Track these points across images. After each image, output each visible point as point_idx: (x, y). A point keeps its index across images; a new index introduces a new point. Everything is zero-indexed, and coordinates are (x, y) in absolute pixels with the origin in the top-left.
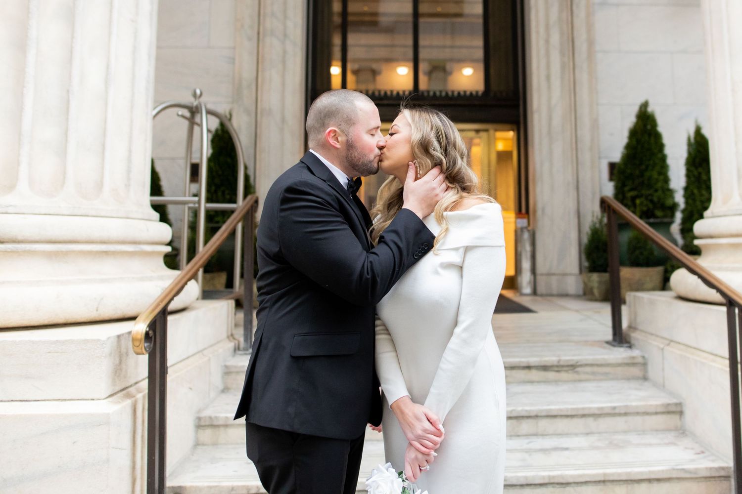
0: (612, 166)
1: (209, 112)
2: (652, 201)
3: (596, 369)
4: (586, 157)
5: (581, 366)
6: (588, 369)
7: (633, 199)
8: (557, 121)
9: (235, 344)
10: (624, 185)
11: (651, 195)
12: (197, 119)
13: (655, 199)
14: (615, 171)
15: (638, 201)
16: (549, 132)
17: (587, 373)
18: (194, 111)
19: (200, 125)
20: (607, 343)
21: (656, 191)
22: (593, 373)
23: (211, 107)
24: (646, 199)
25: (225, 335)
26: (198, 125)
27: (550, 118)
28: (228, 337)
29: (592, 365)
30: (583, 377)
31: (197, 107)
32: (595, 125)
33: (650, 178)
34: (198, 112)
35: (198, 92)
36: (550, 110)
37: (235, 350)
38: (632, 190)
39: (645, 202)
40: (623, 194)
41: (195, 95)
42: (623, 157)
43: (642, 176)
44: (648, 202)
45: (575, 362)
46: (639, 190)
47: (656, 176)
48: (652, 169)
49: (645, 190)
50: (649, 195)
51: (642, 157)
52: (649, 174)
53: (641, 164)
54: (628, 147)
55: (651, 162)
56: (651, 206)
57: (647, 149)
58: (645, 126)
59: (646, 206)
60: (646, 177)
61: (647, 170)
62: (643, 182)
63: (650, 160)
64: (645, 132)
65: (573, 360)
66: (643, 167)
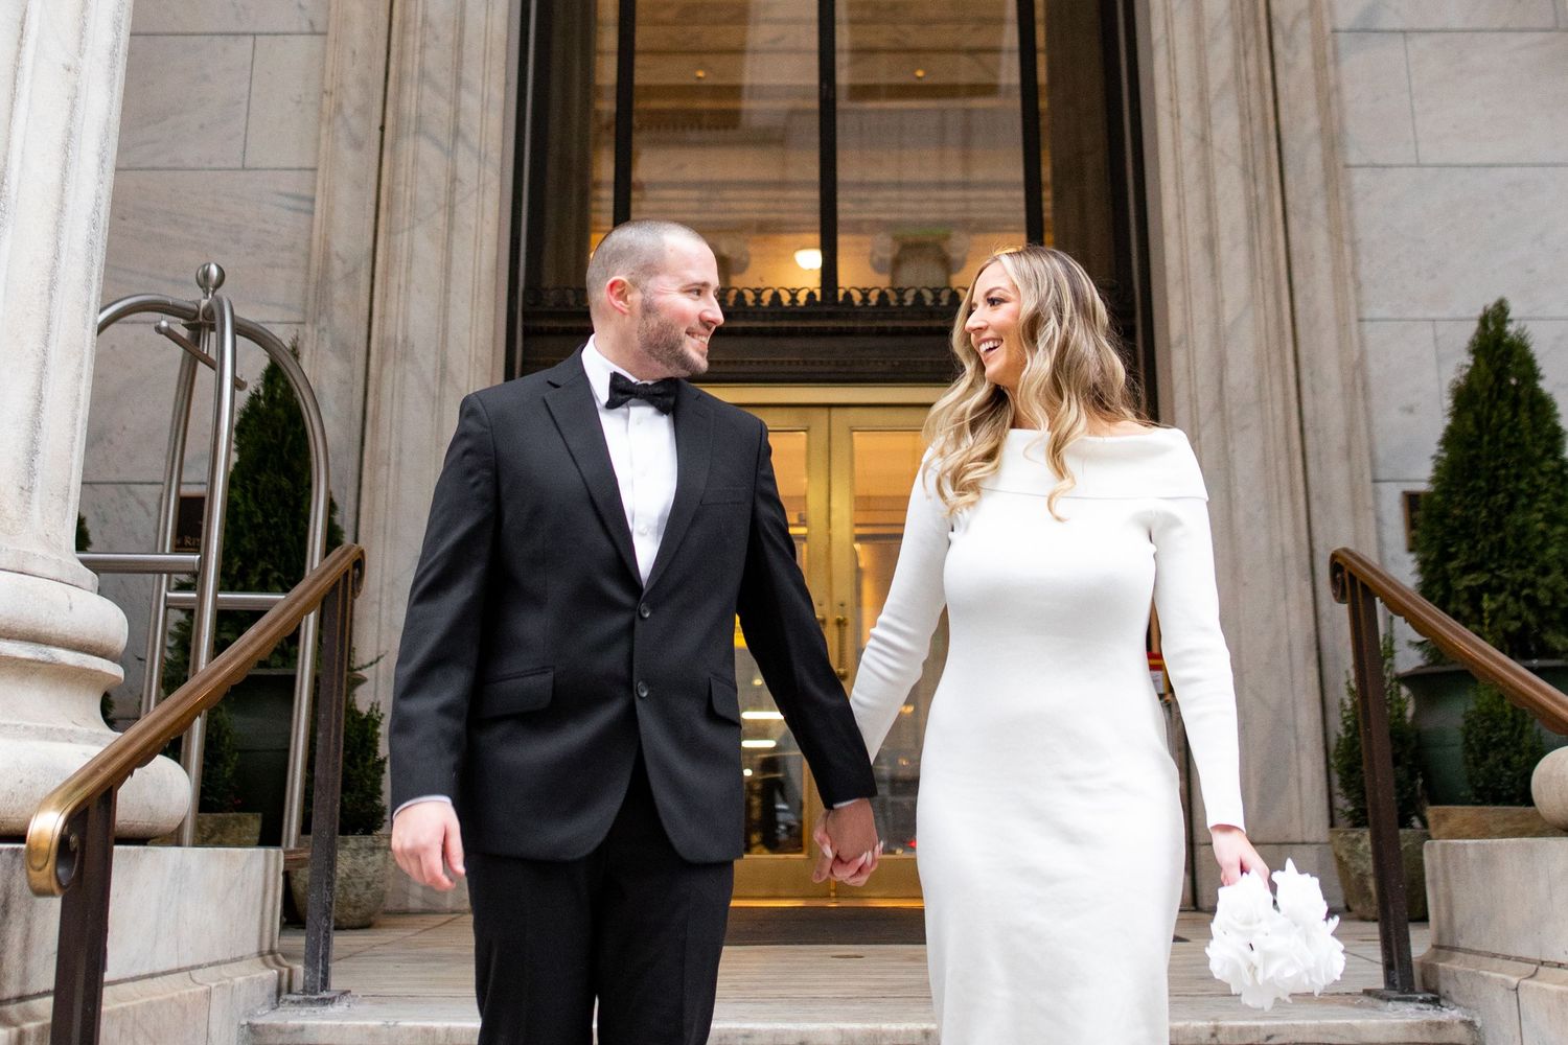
0: (1412, 500)
1: (240, 329)
2: (1532, 601)
4: (1334, 477)
7: (1474, 596)
8: (1240, 373)
9: (280, 975)
10: (1446, 556)
11: (1533, 585)
12: (209, 347)
13: (1543, 596)
14: (1420, 514)
15: (1487, 604)
16: (1220, 405)
18: (201, 323)
19: (216, 366)
20: (1368, 993)
21: (1545, 571)
23: (248, 315)
24: (1515, 594)
25: (253, 948)
26: (211, 364)
27: (1221, 363)
28: (261, 954)
31: (210, 313)
32: (1358, 380)
33: (1521, 533)
34: (212, 328)
35: (214, 271)
36: (1219, 337)
37: (279, 993)
38: (1466, 570)
39: (1512, 607)
40: (1446, 580)
41: (204, 281)
42: (1437, 469)
43: (1499, 527)
44: (1522, 604)
45: (1263, 1035)
46: (1491, 571)
47: (1541, 526)
48: (1528, 507)
49: (1511, 570)
50: (1523, 585)
51: (1497, 468)
52: (1518, 518)
53: (1493, 492)
54: (1450, 439)
55: (1523, 485)
56: (1531, 618)
57: (1509, 446)
58: (1500, 376)
59: (1518, 617)
60: (1510, 530)
61: (1510, 508)
62: (1503, 541)
63: (1518, 477)
64: (1501, 394)
65: (1257, 1029)
66: (1501, 498)
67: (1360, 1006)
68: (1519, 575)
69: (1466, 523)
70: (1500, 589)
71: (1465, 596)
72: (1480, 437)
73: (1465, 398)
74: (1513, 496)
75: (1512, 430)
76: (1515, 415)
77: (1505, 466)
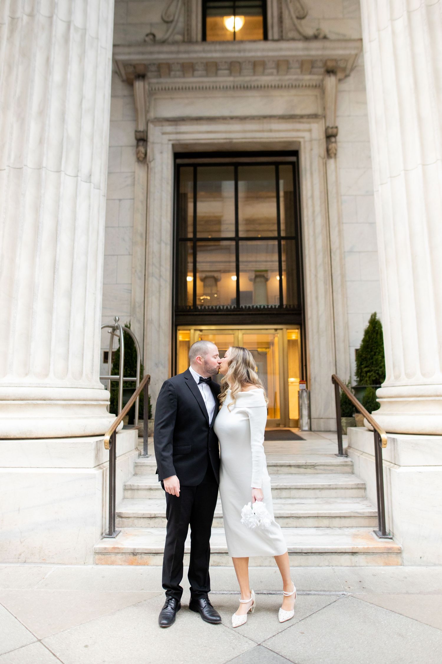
2: (378, 374)
3: (326, 468)
4: (341, 346)
5: (318, 466)
6: (322, 467)
8: (322, 325)
9: (139, 452)
10: (361, 364)
11: (378, 370)
16: (318, 331)
17: (321, 470)
19: (119, 337)
20: (335, 455)
22: (325, 470)
24: (375, 372)
27: (318, 323)
28: (135, 449)
29: (324, 465)
30: (319, 471)
31: (117, 327)
32: (347, 326)
33: (377, 360)
34: (117, 329)
35: (117, 318)
36: (318, 317)
37: (139, 455)
38: (366, 367)
39: (374, 375)
40: (361, 369)
42: (361, 346)
43: (372, 359)
44: (376, 374)
45: (315, 463)
46: (370, 367)
47: (381, 359)
48: (378, 354)
49: (374, 367)
50: (377, 370)
51: (372, 347)
52: (376, 357)
53: (371, 351)
54: (364, 341)
55: (378, 350)
56: (377, 377)
57: (375, 342)
58: (374, 327)
59: (375, 377)
60: (374, 359)
61: (375, 355)
62: (373, 362)
63: (377, 349)
64: (374, 331)
65: (313, 462)
66: (373, 353)
67: (333, 457)
68: (376, 368)
69: (366, 358)
70: (372, 371)
71: (365, 372)
72: (369, 340)
73: (367, 332)
74: (375, 353)
75: (376, 339)
76: (377, 336)
77: (374, 346)
